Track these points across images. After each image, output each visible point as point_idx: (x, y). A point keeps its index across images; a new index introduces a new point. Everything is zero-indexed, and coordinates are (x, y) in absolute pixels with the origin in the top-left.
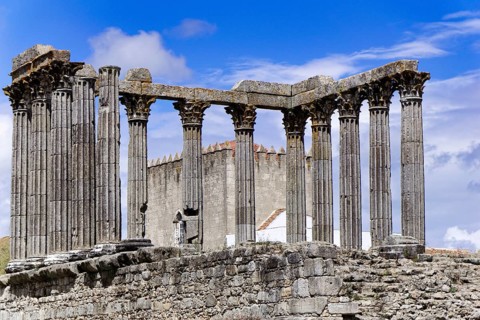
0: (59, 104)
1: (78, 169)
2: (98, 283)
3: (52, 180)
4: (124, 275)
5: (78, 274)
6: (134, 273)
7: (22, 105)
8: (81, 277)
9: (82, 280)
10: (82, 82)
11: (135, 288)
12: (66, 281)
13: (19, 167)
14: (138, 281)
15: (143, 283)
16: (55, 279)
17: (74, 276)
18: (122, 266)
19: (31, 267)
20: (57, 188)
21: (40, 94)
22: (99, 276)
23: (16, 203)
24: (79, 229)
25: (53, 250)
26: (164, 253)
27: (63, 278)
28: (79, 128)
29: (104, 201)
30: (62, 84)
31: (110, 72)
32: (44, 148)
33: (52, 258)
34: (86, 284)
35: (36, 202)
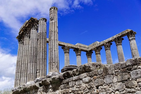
0: (33, 32)
1: (40, 47)
2: (50, 90)
3: (30, 56)
4: (68, 83)
5: (39, 87)
6: (76, 81)
7: (22, 41)
8: (41, 89)
9: (42, 89)
10: (42, 19)
11: (77, 89)
12: (34, 91)
13: (19, 58)
14: (80, 85)
15: (84, 85)
16: (29, 91)
17: (37, 88)
18: (65, 79)
19: (20, 88)
20: (31, 58)
21: (27, 34)
22: (51, 86)
23: (18, 69)
24: (40, 70)
25: (29, 80)
26: (97, 66)
27: (32, 90)
28: (41, 34)
29: (52, 55)
30: (35, 26)
31: (54, 9)
32: (27, 49)
33: (28, 83)
34: (43, 91)
35: (24, 66)
